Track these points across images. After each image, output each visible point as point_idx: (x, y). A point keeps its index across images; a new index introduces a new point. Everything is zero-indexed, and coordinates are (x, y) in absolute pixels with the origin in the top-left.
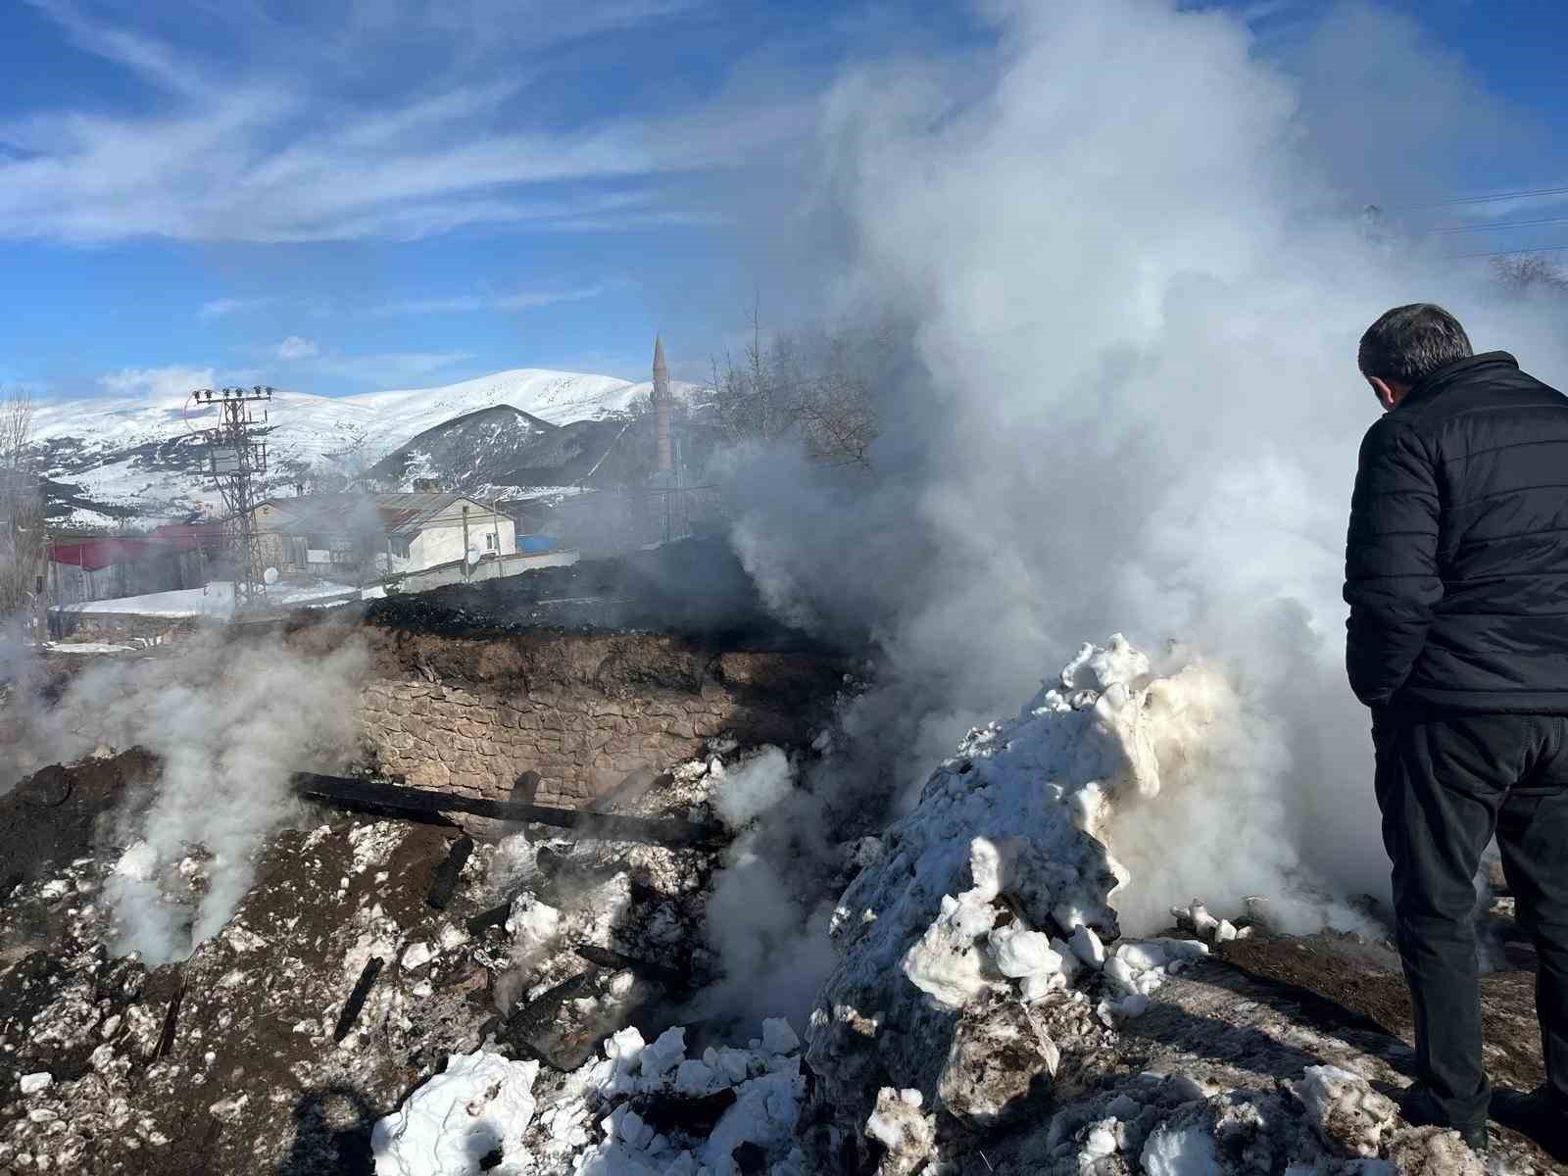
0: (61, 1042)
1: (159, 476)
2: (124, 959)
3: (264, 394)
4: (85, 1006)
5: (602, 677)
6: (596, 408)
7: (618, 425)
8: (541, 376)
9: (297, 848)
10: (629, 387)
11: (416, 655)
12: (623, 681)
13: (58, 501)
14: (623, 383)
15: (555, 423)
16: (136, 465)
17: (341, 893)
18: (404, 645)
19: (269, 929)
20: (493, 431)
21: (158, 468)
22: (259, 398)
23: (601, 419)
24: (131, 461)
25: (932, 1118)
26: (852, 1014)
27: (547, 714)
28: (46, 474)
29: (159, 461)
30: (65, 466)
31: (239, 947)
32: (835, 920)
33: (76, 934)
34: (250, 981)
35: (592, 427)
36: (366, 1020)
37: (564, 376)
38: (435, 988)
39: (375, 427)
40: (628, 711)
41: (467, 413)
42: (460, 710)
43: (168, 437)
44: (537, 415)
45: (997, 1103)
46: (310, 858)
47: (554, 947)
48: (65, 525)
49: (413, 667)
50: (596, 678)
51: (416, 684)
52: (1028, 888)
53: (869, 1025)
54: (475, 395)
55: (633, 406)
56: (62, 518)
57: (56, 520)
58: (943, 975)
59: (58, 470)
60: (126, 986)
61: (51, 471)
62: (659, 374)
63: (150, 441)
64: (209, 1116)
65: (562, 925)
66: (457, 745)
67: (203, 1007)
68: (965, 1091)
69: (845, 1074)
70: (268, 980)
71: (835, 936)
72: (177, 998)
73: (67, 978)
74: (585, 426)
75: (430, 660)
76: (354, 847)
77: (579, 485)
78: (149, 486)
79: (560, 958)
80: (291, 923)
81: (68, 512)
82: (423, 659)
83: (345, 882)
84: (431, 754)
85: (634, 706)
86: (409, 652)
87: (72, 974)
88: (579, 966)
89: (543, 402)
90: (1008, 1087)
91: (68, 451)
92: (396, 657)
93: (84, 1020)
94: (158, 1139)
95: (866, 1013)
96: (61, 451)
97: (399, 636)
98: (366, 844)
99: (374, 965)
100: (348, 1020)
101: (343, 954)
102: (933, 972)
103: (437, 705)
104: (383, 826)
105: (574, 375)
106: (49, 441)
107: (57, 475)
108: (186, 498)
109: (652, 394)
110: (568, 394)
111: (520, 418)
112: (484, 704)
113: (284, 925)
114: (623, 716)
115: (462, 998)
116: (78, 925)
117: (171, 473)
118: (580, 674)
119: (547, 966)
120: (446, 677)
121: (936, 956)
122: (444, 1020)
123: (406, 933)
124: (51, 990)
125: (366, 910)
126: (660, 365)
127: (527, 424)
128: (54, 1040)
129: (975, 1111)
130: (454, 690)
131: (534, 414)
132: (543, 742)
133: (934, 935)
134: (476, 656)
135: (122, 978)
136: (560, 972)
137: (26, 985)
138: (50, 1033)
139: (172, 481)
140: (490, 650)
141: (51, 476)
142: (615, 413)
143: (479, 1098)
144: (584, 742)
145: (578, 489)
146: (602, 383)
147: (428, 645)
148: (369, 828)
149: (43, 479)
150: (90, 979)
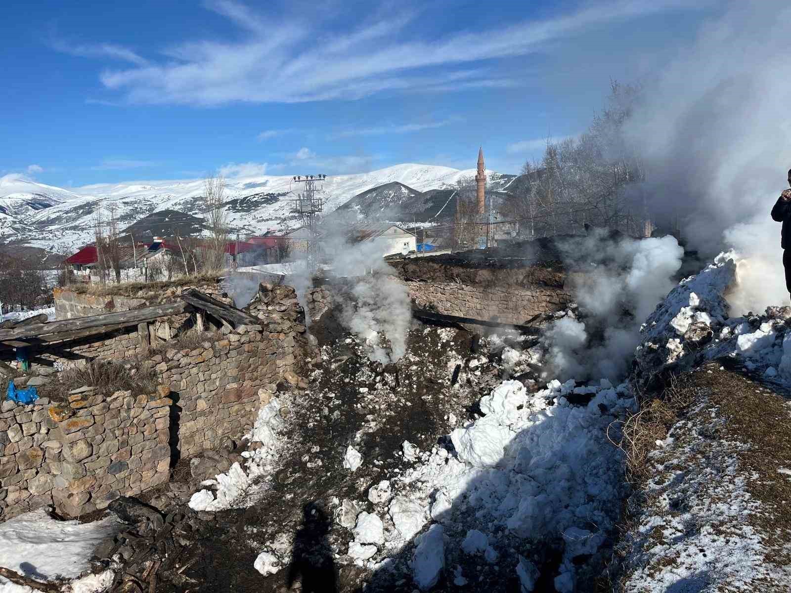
0: (365, 382)
1: (239, 214)
2: (376, 361)
3: (322, 178)
4: (370, 373)
5: (524, 282)
6: (440, 183)
7: (451, 192)
8: (415, 167)
9: (422, 334)
10: (457, 172)
11: (453, 274)
12: (532, 283)
13: (196, 226)
14: (455, 170)
15: (420, 191)
16: (229, 209)
17: (439, 348)
18: (448, 270)
19: (420, 356)
20: (390, 195)
21: (238, 211)
22: (320, 180)
23: (442, 189)
24: (226, 208)
25: (682, 345)
26: (650, 344)
27: (502, 295)
28: (191, 213)
29: (238, 207)
30: (200, 210)
31: (412, 360)
32: (642, 328)
33: (359, 354)
34: (419, 369)
35: (438, 193)
36: (459, 381)
37: (425, 167)
38: (482, 373)
39: (334, 193)
40: (534, 294)
41: (378, 186)
42: (468, 293)
43: (244, 196)
44: (411, 187)
45: (699, 338)
46: (426, 336)
47: (519, 364)
48: (198, 237)
49: (451, 278)
50: (522, 282)
51: (452, 284)
52: (704, 307)
53: (656, 347)
54: (383, 176)
55: (459, 182)
56: (198, 234)
57: (195, 234)
58: (682, 324)
59: (197, 211)
60: (378, 370)
61: (193, 212)
62: (480, 166)
63: (235, 198)
64: (422, 399)
65: (521, 358)
66: (467, 305)
67: (406, 375)
68: (692, 336)
69: (647, 360)
70: (425, 369)
71: (641, 332)
72: (397, 372)
73: (362, 365)
74: (435, 193)
75: (458, 276)
76: (439, 335)
77: (430, 222)
78: (234, 219)
79: (522, 367)
80: (427, 354)
81: (200, 231)
82: (455, 275)
83: (440, 345)
84: (457, 309)
85: (537, 292)
86: (449, 273)
87: (363, 364)
88: (528, 370)
89: (414, 180)
90: (702, 334)
91: (200, 203)
92: (444, 275)
93: (370, 376)
94: (409, 404)
95: (655, 343)
96: (197, 203)
97: (445, 268)
98: (444, 334)
99: (458, 367)
100: (454, 381)
101: (447, 363)
102: (679, 323)
103: (460, 291)
104: (448, 329)
105: (431, 166)
106: (193, 198)
107: (196, 213)
108: (250, 225)
109: (476, 176)
110: (428, 176)
111: (403, 189)
112: (478, 291)
113: (424, 355)
114: (532, 296)
115: (492, 376)
116: (359, 351)
117: (244, 213)
118: (515, 281)
119: (517, 369)
120: (463, 281)
121: (680, 320)
122: (487, 381)
123: (465, 359)
124: (358, 368)
125: (450, 352)
126: (481, 162)
127: (407, 191)
128: (364, 381)
129: (693, 340)
130: (467, 286)
131: (409, 186)
132: (500, 305)
133: (679, 316)
134: (475, 275)
135: (377, 366)
136: (522, 371)
137: (350, 366)
138: (362, 379)
139: (244, 217)
140: (480, 272)
141: (193, 214)
142: (449, 185)
143: (516, 390)
144: (516, 305)
145: (430, 224)
146: (443, 171)
147: (456, 270)
148: (443, 330)
149: (190, 215)
150: (368, 366)
